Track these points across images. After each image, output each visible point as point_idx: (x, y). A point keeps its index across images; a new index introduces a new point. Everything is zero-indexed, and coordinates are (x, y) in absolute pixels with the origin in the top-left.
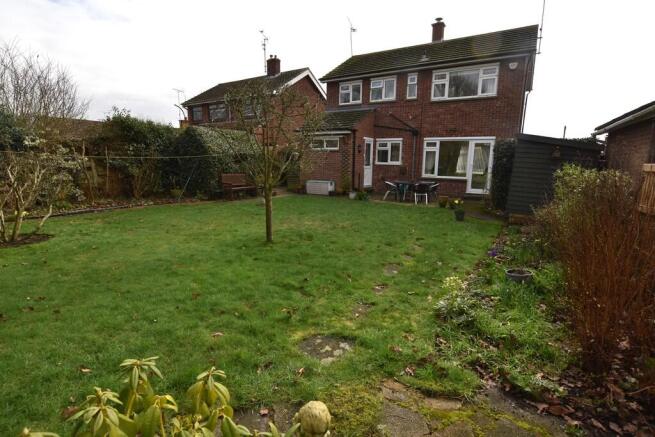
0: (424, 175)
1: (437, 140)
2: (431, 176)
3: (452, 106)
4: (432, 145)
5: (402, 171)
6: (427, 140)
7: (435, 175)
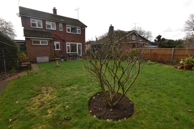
0: (67, 53)
1: (69, 43)
2: (69, 53)
3: (73, 35)
4: (68, 44)
5: (61, 52)
6: (67, 43)
7: (70, 52)
